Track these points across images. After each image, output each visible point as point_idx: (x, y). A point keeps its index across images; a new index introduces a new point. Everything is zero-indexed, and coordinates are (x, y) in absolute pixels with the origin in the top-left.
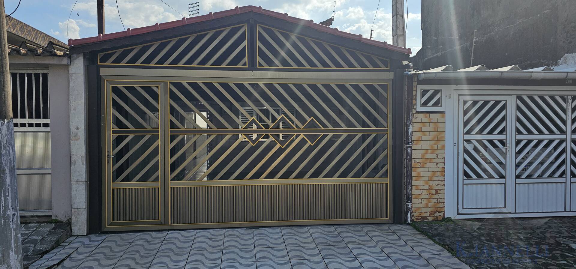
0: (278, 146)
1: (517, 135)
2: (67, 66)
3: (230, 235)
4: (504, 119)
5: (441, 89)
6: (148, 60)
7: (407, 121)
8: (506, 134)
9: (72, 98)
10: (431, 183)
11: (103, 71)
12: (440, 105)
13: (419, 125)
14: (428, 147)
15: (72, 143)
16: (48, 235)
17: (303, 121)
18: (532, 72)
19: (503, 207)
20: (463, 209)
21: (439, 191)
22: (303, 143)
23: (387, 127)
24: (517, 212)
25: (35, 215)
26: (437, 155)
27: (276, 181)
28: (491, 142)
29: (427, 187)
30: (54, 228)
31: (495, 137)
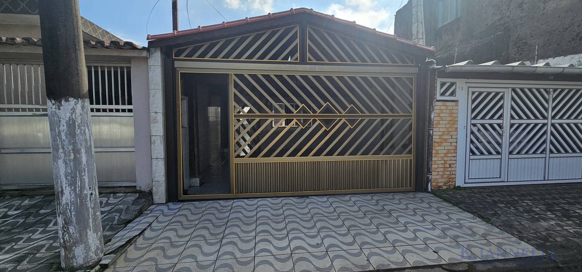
0: (324, 128)
1: (511, 120)
2: (146, 59)
3: (286, 204)
4: (501, 107)
5: (456, 82)
6: (215, 55)
7: (430, 108)
8: (503, 119)
9: (151, 86)
10: (446, 159)
11: (177, 64)
12: (454, 95)
13: (438, 111)
14: (444, 130)
15: (152, 125)
16: (133, 204)
17: (344, 107)
18: (537, 67)
19: (499, 177)
20: (469, 179)
21: (451, 165)
22: (344, 126)
23: (411, 112)
24: (508, 181)
25: (122, 186)
26: (452, 136)
27: (322, 158)
28: (491, 125)
29: (443, 162)
30: (138, 198)
31: (494, 121)
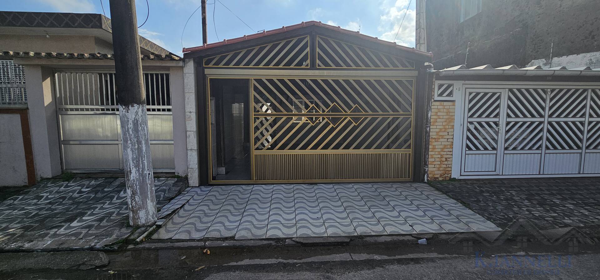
0: (331, 125)
1: (507, 119)
2: (182, 68)
3: (297, 189)
4: (498, 106)
5: (453, 84)
6: (238, 63)
7: (427, 108)
8: (499, 118)
9: (186, 91)
10: (442, 153)
11: (207, 71)
12: (451, 96)
13: (436, 111)
14: (441, 127)
15: (187, 123)
16: (173, 186)
17: (349, 107)
18: (527, 70)
19: (494, 170)
20: (464, 172)
21: (448, 159)
22: (349, 123)
23: (411, 111)
24: (503, 174)
25: (164, 172)
26: (448, 132)
27: (329, 151)
28: (488, 123)
29: (439, 156)
30: (177, 182)
31: (491, 120)
